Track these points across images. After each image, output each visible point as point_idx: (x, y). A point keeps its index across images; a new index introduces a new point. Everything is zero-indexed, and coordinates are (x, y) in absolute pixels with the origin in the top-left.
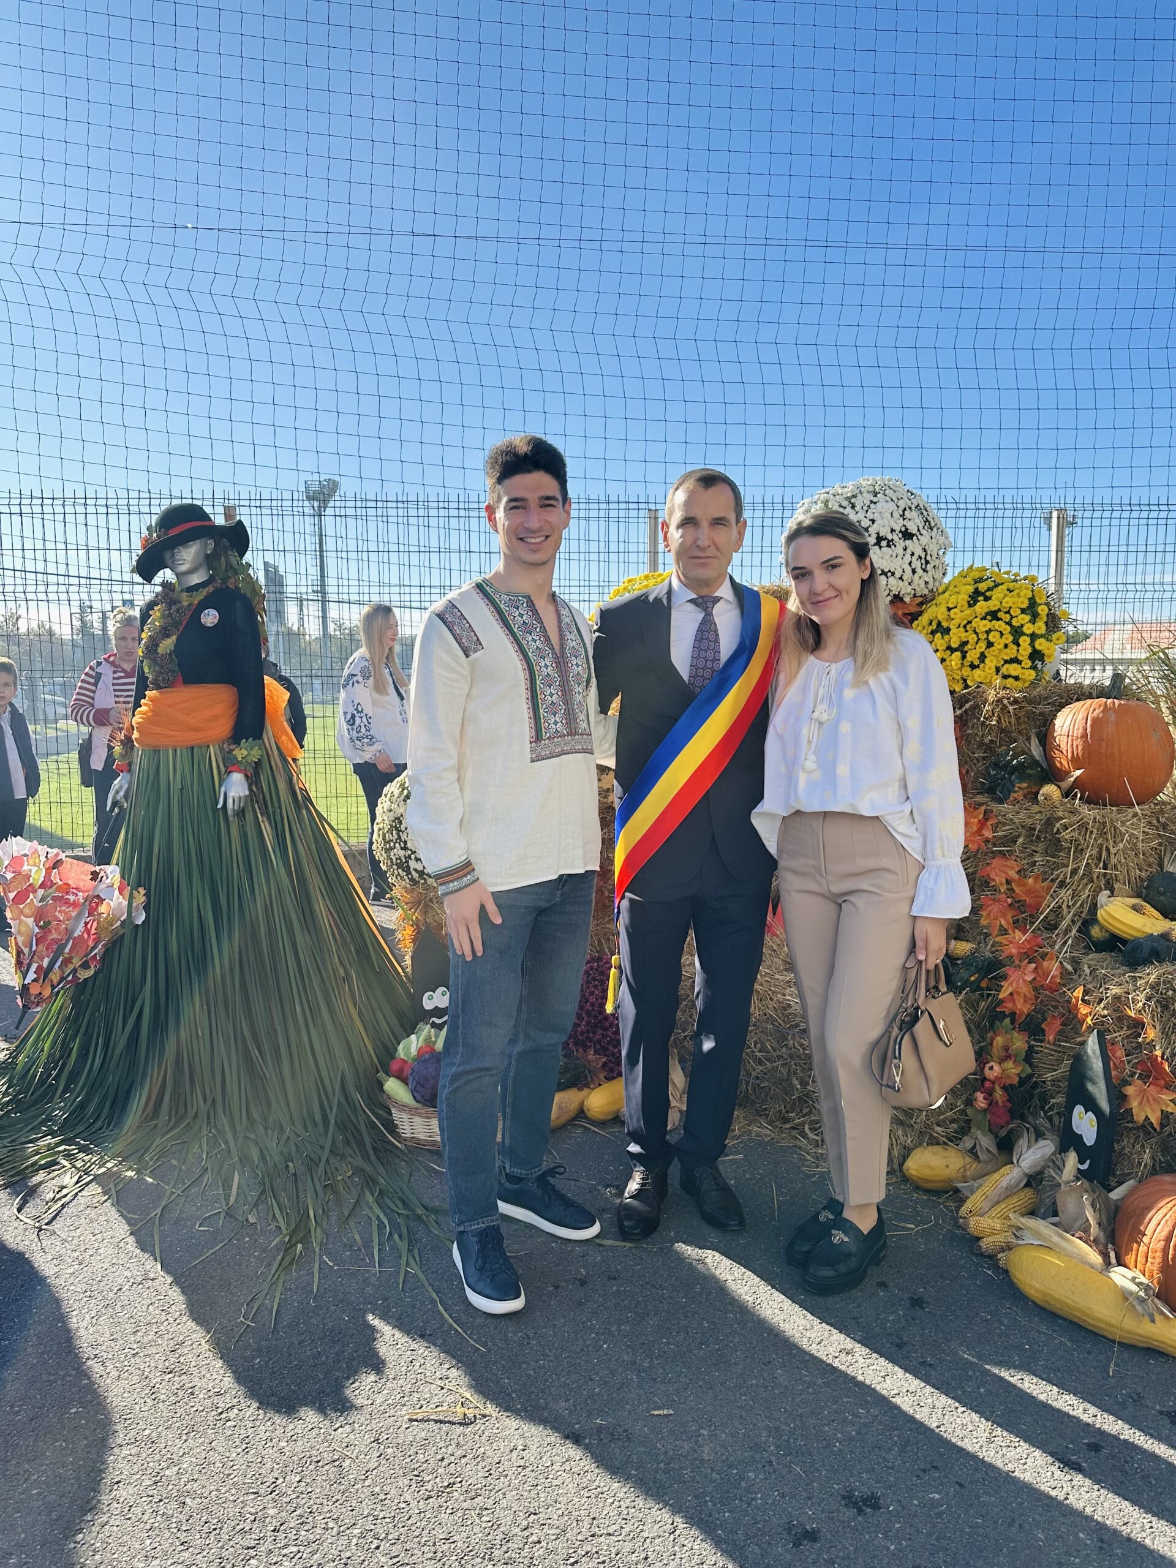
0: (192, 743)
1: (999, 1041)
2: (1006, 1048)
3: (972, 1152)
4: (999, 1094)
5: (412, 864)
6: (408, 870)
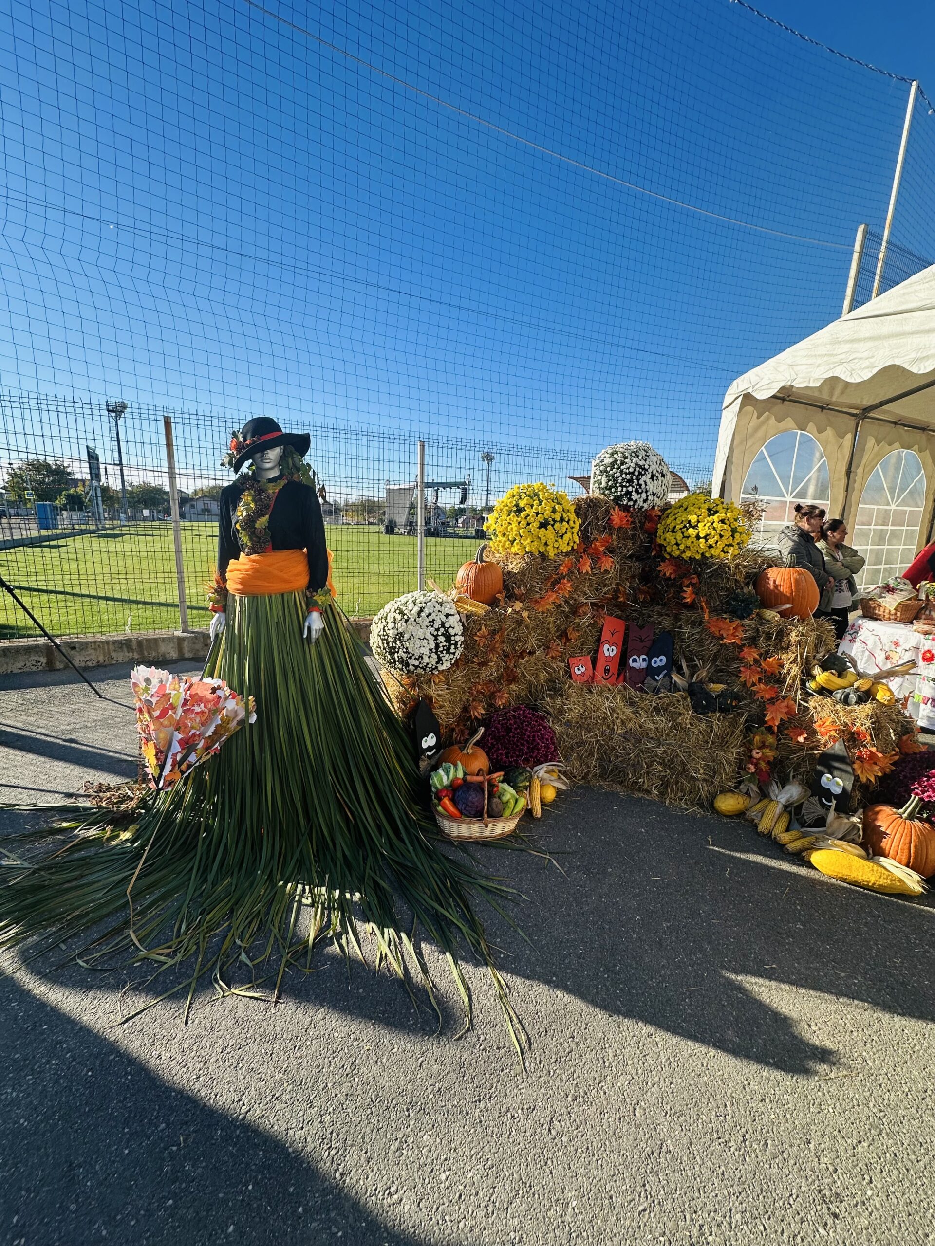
0: (282, 591)
1: (757, 738)
2: (763, 743)
3: (747, 794)
4: (763, 765)
5: (411, 662)
6: (407, 665)
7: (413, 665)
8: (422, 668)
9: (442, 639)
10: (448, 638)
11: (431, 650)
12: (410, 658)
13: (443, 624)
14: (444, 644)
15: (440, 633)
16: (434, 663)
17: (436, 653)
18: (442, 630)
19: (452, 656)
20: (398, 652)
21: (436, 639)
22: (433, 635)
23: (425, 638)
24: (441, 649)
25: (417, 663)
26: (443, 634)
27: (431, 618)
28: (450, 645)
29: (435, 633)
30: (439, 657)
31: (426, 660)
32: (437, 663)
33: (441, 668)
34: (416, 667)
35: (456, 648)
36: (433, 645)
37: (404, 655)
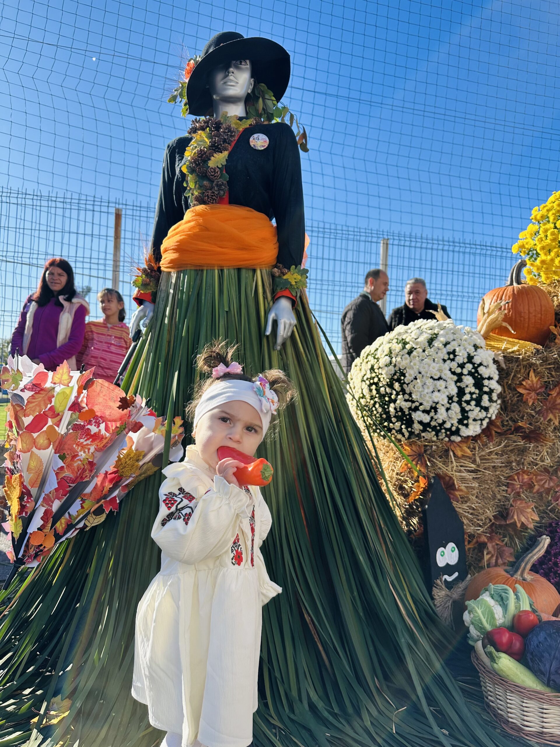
0: (239, 264)
5: (417, 416)
6: (409, 423)
7: (420, 422)
8: (434, 428)
9: (468, 381)
10: (479, 383)
11: (450, 398)
12: (416, 409)
13: (470, 359)
14: (473, 389)
15: (465, 372)
16: (455, 422)
17: (459, 403)
18: (469, 366)
19: (483, 414)
20: (395, 401)
21: (460, 380)
22: (454, 373)
23: (440, 378)
24: (467, 397)
25: (426, 419)
26: (470, 373)
27: (450, 348)
28: (482, 393)
29: (459, 370)
30: (463, 411)
31: (442, 415)
32: (460, 422)
33: (465, 432)
34: (426, 426)
35: (491, 400)
36: (454, 391)
37: (406, 405)
